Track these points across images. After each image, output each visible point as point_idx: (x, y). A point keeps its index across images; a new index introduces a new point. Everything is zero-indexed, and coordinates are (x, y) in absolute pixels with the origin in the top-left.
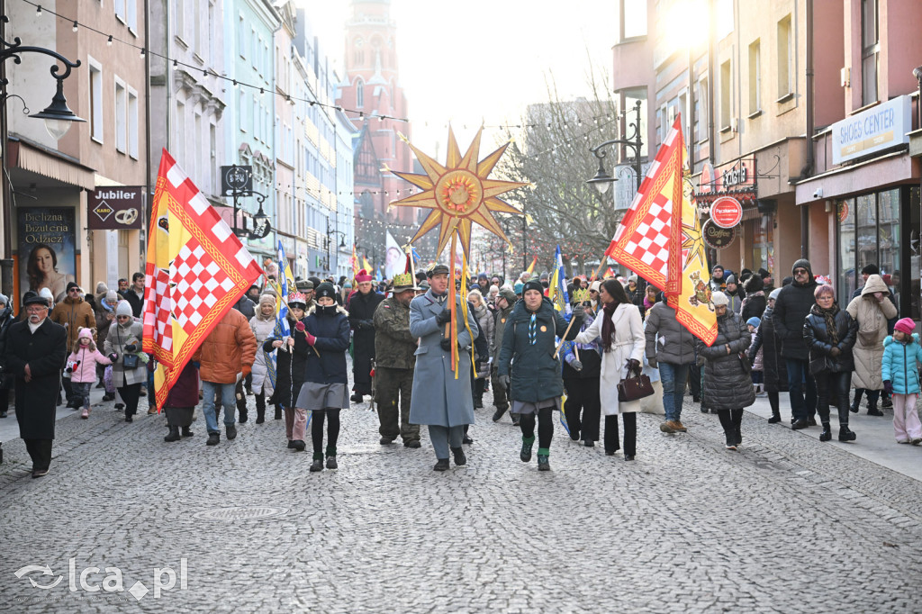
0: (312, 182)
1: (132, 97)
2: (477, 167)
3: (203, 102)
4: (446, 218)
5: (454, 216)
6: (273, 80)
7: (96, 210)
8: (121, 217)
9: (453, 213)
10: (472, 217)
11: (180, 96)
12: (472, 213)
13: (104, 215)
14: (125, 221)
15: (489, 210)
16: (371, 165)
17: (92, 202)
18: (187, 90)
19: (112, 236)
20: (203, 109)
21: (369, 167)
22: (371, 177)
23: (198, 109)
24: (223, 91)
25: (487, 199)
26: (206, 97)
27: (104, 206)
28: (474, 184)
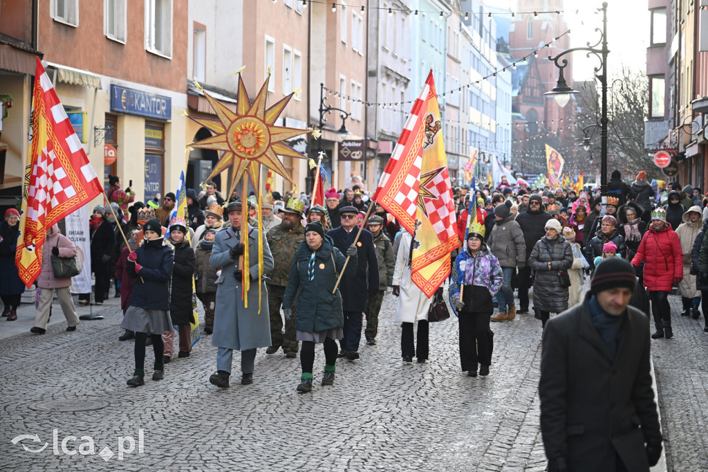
0: (474, 115)
1: (359, 88)
2: (265, 115)
3: (397, 80)
4: (237, 160)
5: (244, 158)
6: (445, 50)
7: (342, 152)
8: (354, 155)
9: (243, 155)
10: (260, 159)
11: (384, 80)
12: (260, 156)
13: (346, 154)
14: (356, 157)
15: (276, 154)
16: (536, 88)
17: (340, 147)
18: (388, 76)
19: (348, 163)
20: (397, 84)
21: (535, 90)
22: (536, 98)
23: (394, 85)
24: (410, 70)
25: (274, 143)
26: (398, 78)
27: (346, 150)
28: (262, 130)
